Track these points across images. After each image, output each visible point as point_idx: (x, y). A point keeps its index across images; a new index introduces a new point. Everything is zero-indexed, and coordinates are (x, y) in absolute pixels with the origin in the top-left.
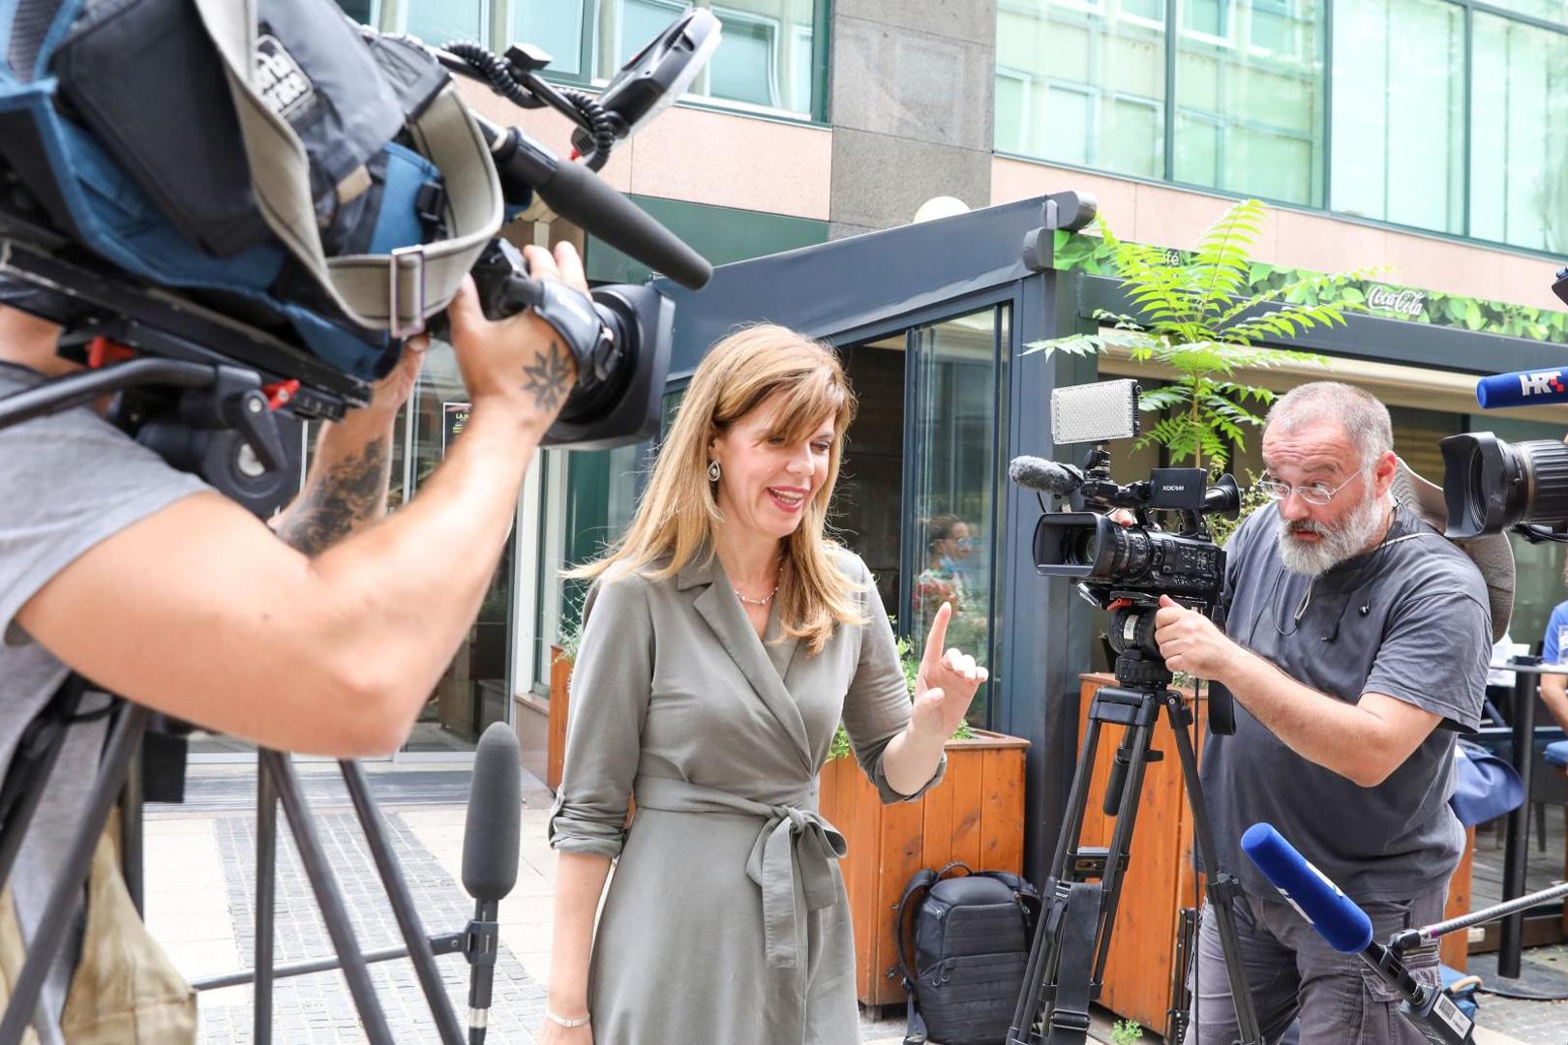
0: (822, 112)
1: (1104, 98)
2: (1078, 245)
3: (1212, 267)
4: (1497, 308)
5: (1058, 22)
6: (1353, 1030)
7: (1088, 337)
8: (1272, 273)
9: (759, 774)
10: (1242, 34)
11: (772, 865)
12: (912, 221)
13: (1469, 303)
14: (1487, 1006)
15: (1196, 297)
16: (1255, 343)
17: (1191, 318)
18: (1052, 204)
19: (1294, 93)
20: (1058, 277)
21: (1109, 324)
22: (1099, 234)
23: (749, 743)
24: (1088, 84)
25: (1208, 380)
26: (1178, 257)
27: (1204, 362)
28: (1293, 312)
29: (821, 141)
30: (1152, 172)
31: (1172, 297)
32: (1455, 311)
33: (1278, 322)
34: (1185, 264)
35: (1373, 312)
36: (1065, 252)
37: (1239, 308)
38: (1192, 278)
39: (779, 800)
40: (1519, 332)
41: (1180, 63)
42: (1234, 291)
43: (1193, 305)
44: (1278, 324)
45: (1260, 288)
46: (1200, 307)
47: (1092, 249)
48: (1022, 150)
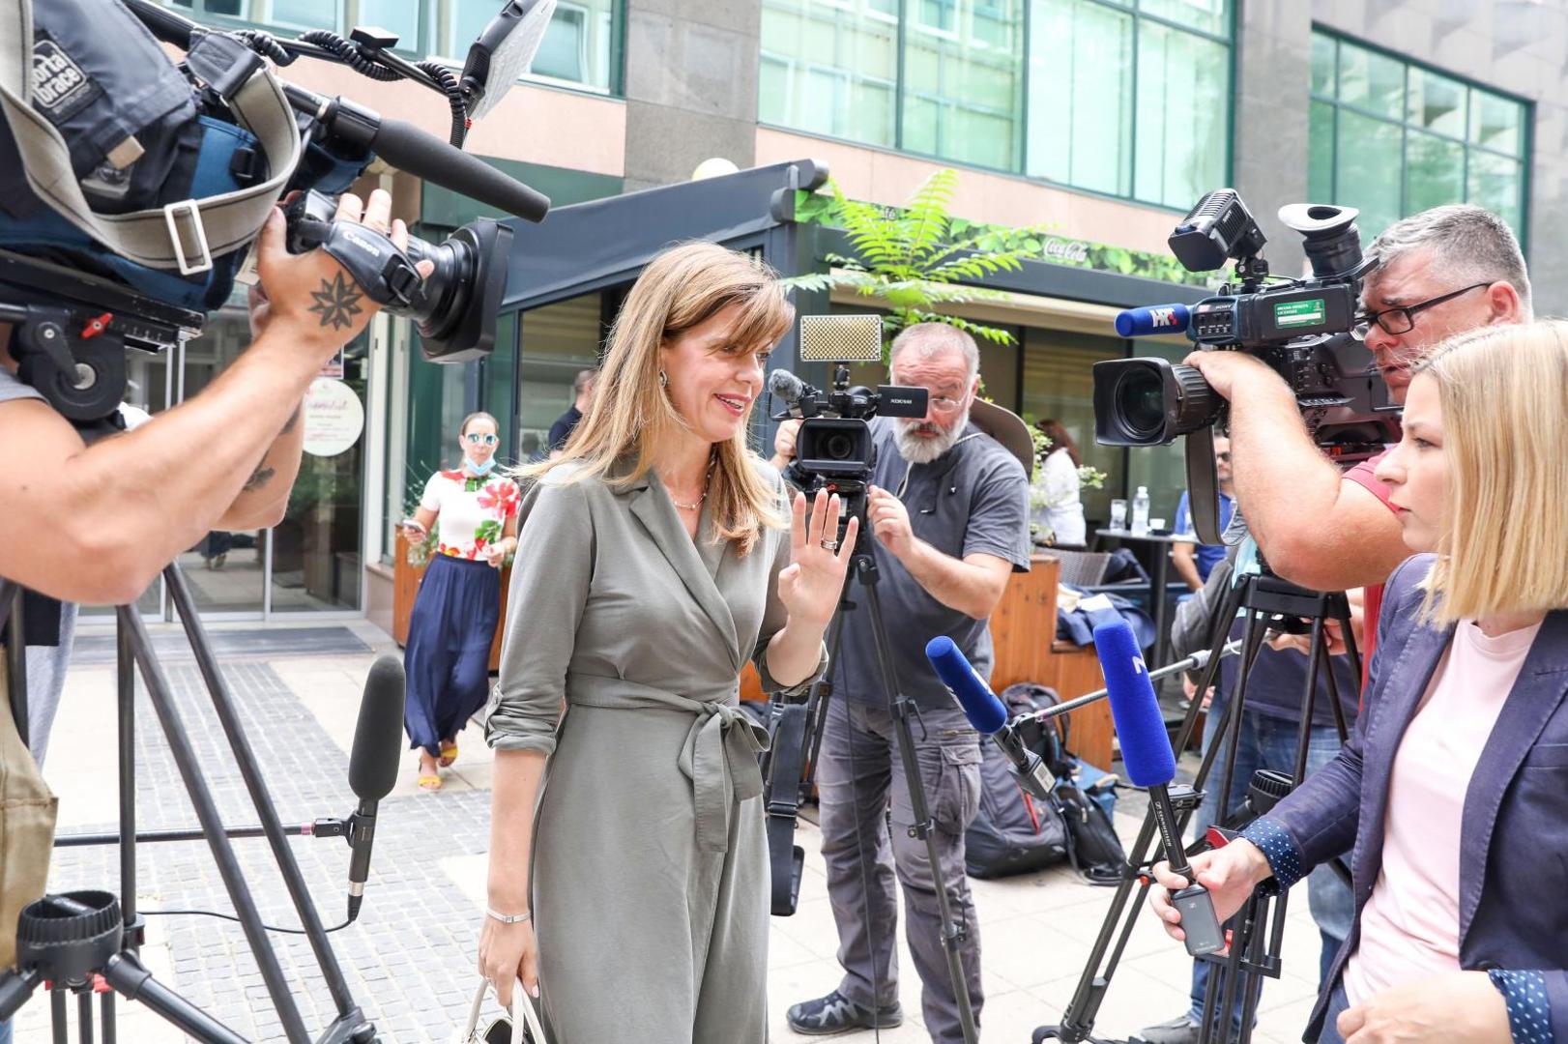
0: (618, 87)
1: (853, 82)
2: (814, 202)
3: (919, 222)
4: (1144, 257)
5: (815, 19)
6: (933, 788)
7: (821, 276)
8: (969, 227)
9: (693, 672)
10: (963, 31)
11: (703, 759)
12: (691, 177)
13: (1122, 252)
14: (1127, 798)
15: (905, 245)
16: (951, 281)
17: (902, 262)
18: (794, 169)
19: (1002, 81)
20: (799, 230)
21: (839, 265)
22: (831, 194)
23: (683, 641)
24: (835, 66)
25: (917, 312)
26: (894, 213)
27: (912, 296)
28: (980, 259)
29: (617, 111)
30: (886, 143)
31: (888, 245)
32: (1111, 259)
33: (970, 266)
34: (900, 219)
35: (1048, 259)
36: (805, 207)
37: (941, 255)
38: (903, 229)
39: (709, 697)
40: (1160, 276)
41: (910, 53)
42: (937, 241)
43: (905, 252)
44: (969, 267)
45: (959, 237)
46: (910, 253)
47: (825, 206)
48: (786, 123)
